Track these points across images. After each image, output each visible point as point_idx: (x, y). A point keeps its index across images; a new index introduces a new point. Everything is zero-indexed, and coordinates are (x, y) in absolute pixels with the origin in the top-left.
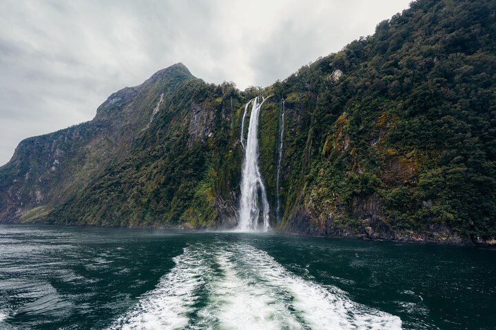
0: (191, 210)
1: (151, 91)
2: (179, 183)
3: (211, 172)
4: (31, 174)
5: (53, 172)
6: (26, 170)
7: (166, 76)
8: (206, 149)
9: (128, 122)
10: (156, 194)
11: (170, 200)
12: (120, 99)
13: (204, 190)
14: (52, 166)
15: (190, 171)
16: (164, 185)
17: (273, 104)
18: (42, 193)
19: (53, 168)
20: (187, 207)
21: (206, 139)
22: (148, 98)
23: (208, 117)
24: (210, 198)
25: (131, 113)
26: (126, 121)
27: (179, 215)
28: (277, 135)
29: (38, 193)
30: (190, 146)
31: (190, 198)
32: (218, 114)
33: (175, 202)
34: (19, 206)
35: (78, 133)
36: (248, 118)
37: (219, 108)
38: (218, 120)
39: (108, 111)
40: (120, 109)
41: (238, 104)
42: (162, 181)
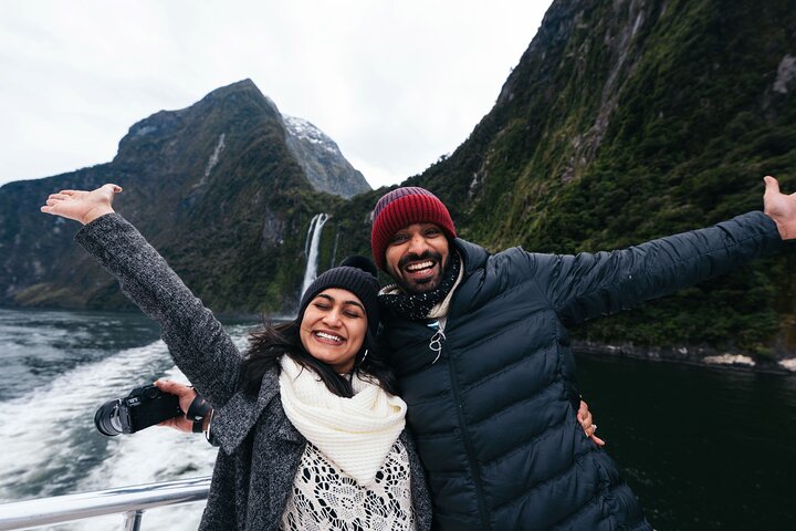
0: (264, 304)
1: (205, 125)
2: (255, 282)
3: (281, 275)
4: (24, 237)
5: (57, 235)
6: (16, 231)
7: (228, 106)
8: (277, 254)
9: (171, 171)
10: (235, 288)
11: (248, 295)
12: (154, 129)
13: (274, 289)
14: (54, 226)
15: (264, 273)
16: (242, 281)
17: (332, 224)
18: (43, 265)
19: (57, 230)
20: (260, 302)
21: (278, 244)
22: (201, 136)
23: (281, 226)
24: (279, 296)
25: (175, 156)
26: (168, 168)
27: (255, 307)
28: (332, 251)
29: (37, 264)
30: (264, 248)
31: (264, 295)
32: (289, 224)
33: (251, 297)
34: (11, 282)
35: (92, 180)
36: (312, 233)
37: (290, 219)
38: (289, 230)
39: (137, 148)
40: (157, 147)
41: (306, 218)
42: (240, 277)
